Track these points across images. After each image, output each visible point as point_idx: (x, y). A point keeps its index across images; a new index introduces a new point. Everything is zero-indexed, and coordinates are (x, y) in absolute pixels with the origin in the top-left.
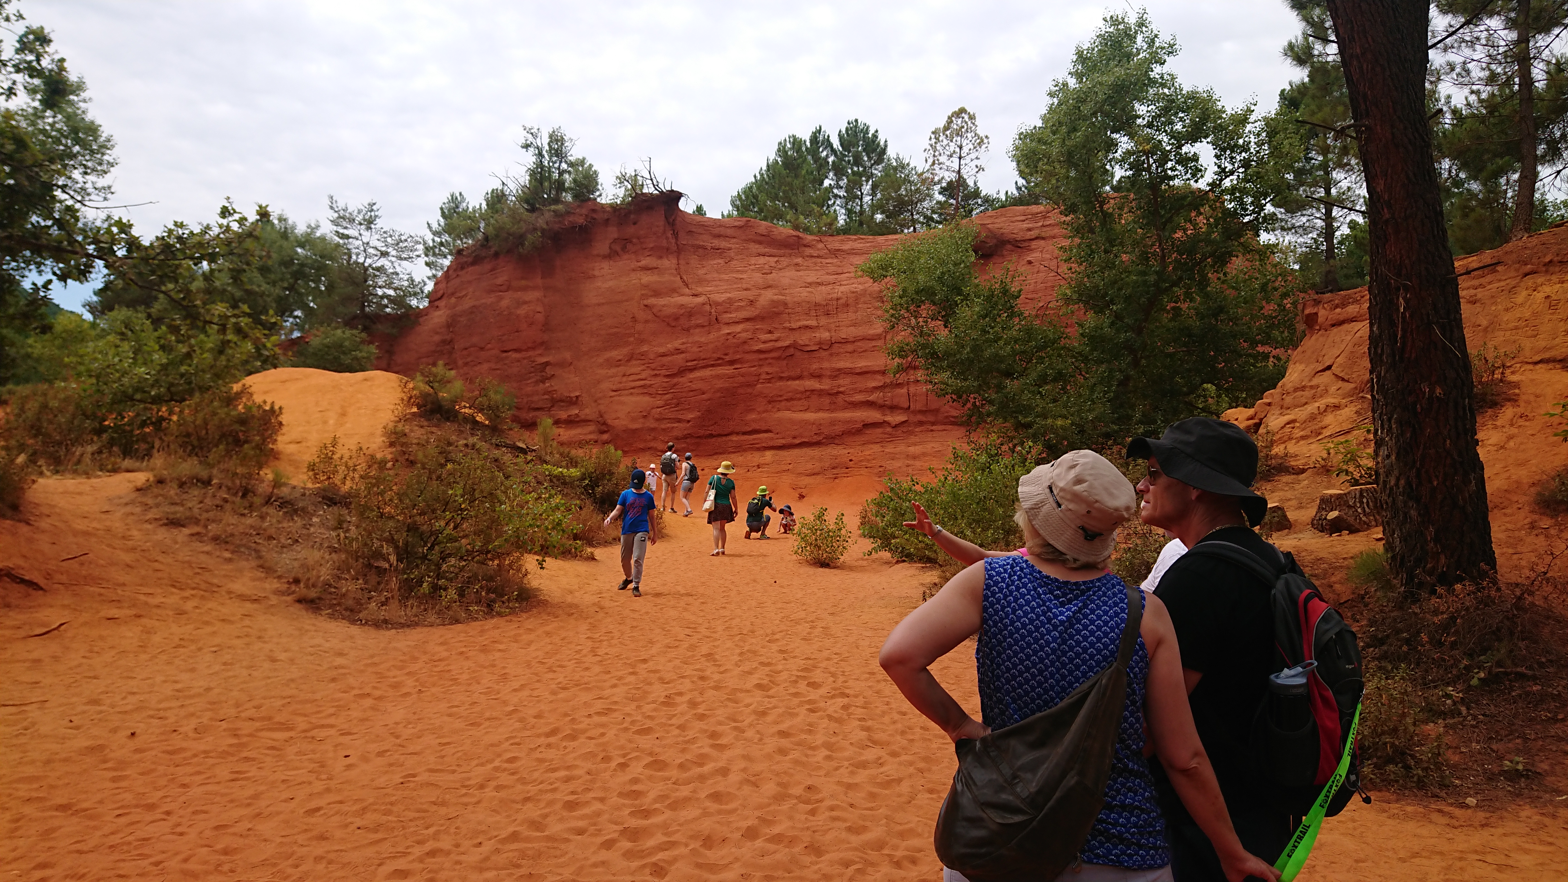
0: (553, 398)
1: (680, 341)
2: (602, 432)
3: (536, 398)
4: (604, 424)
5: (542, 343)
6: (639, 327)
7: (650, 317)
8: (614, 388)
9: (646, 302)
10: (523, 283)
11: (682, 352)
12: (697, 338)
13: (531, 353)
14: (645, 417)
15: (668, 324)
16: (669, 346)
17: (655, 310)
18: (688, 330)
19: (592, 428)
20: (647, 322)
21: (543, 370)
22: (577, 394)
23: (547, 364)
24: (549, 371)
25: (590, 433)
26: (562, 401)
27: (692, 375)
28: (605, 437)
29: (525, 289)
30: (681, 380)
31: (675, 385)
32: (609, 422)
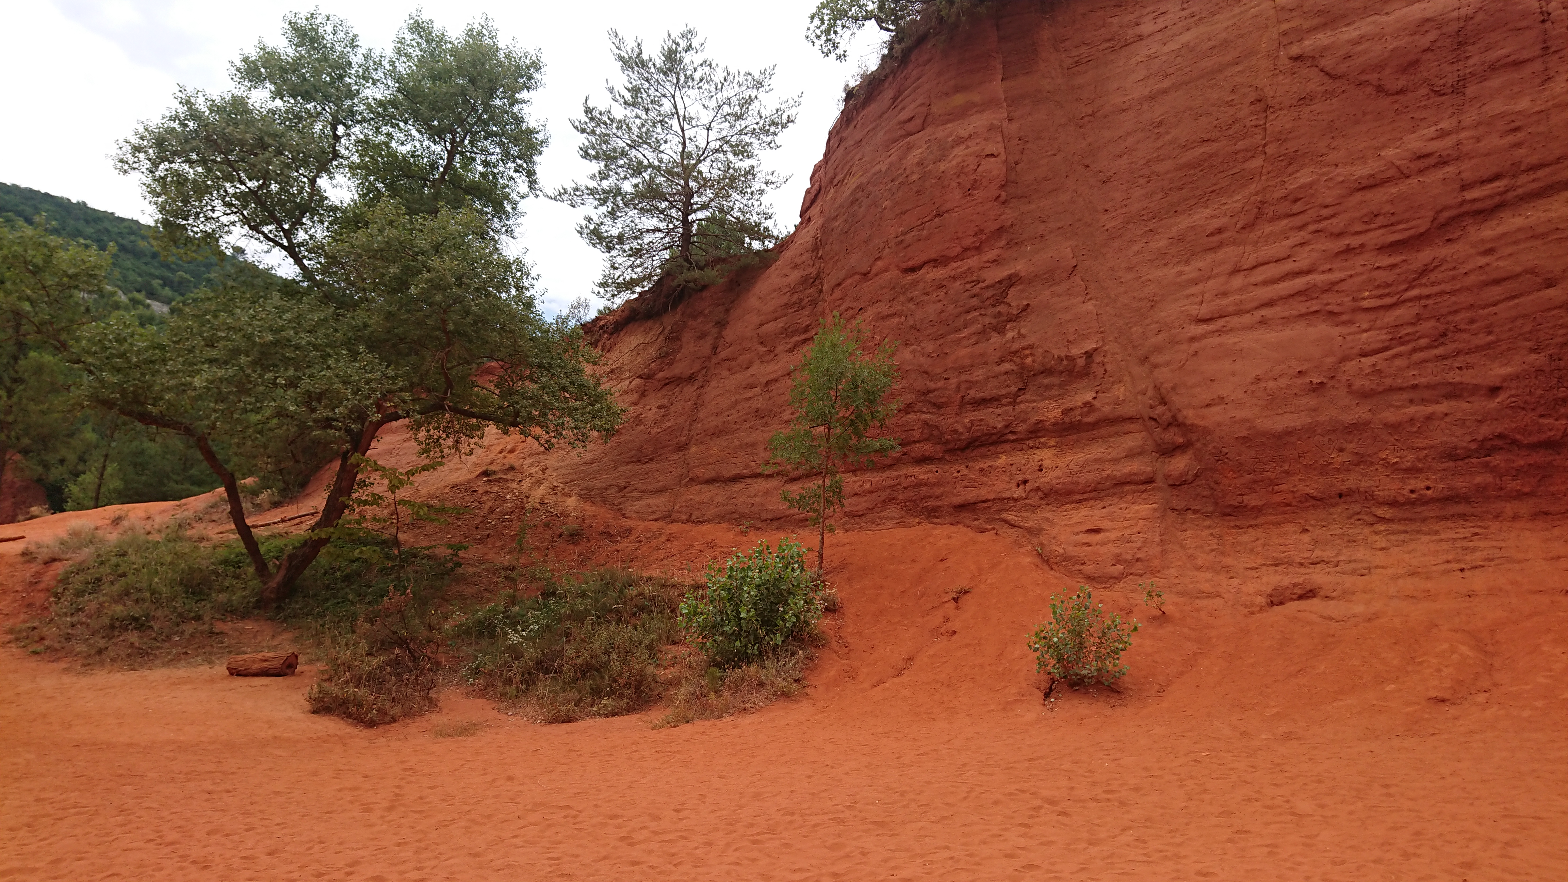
0: (1023, 367)
1: (1431, 132)
2: (1167, 451)
3: (979, 374)
4: (1174, 423)
5: (1000, 231)
6: (1280, 121)
7: (1315, 83)
8: (1204, 311)
9: (1295, 50)
10: (959, 99)
11: (1443, 162)
12: (1497, 106)
13: (973, 262)
14: (1317, 388)
15: (1380, 89)
16: (1390, 153)
17: (1327, 63)
18: (1458, 89)
19: (1134, 440)
20: (1304, 100)
21: (1000, 299)
22: (1089, 346)
23: (1012, 281)
24: (1015, 298)
25: (1130, 455)
26: (1047, 372)
27: (1489, 231)
28: (1179, 464)
29: (962, 113)
30: (1444, 251)
31: (1424, 271)
32: (1190, 415)
